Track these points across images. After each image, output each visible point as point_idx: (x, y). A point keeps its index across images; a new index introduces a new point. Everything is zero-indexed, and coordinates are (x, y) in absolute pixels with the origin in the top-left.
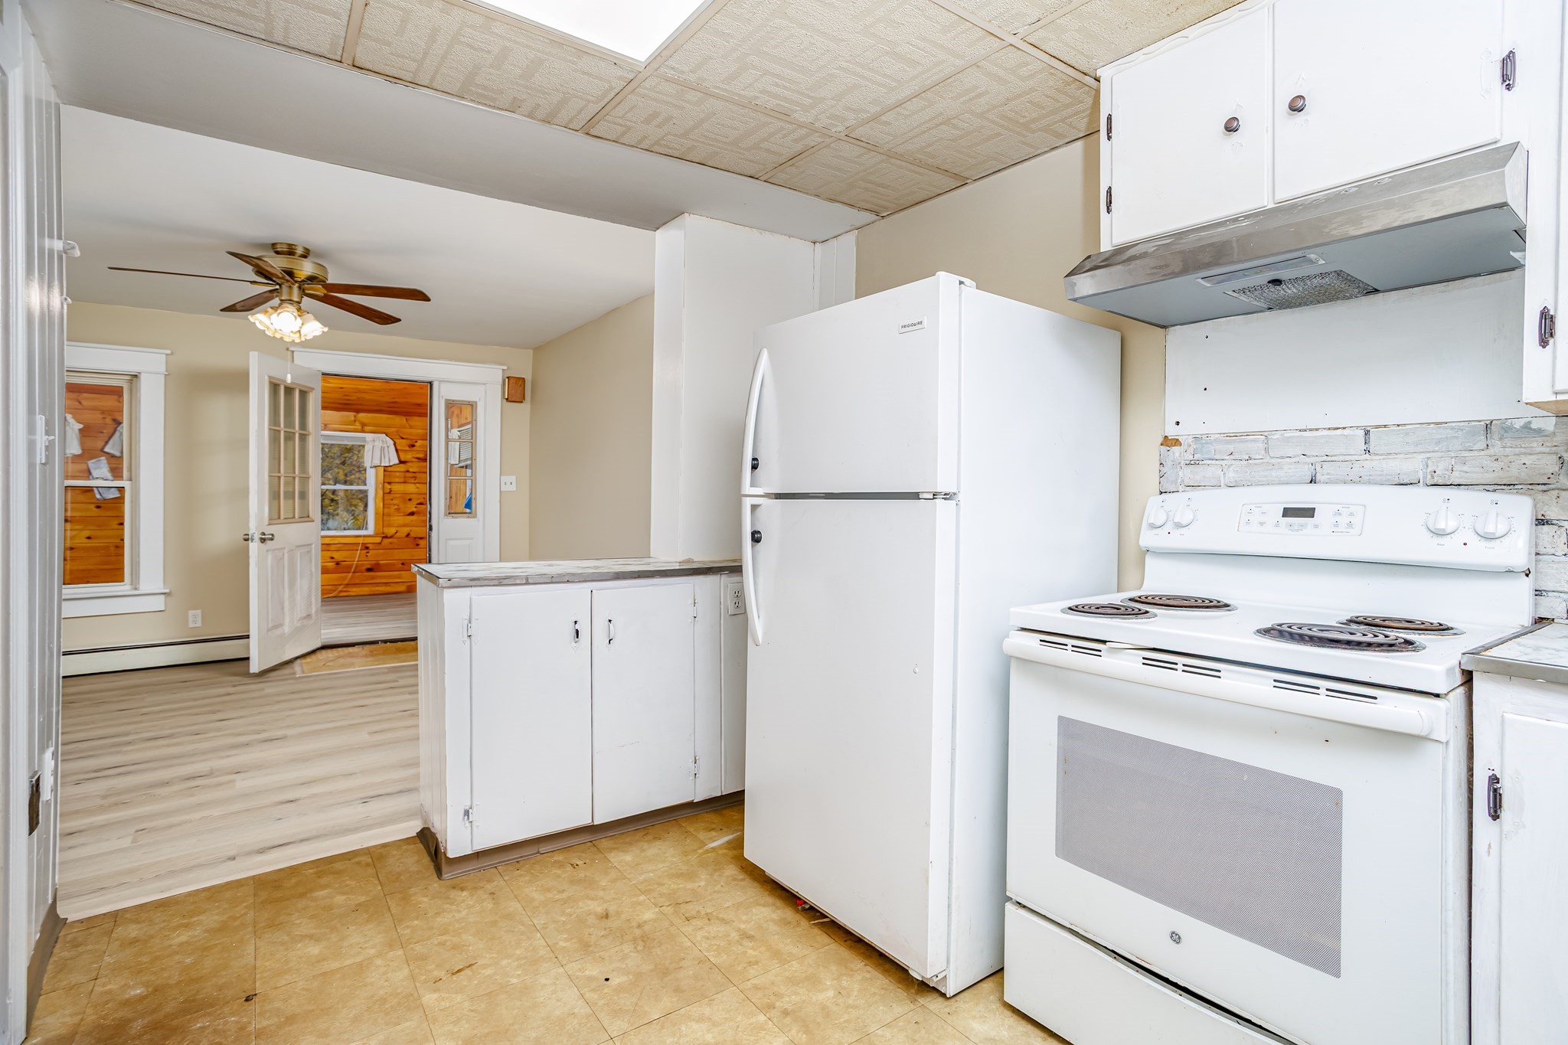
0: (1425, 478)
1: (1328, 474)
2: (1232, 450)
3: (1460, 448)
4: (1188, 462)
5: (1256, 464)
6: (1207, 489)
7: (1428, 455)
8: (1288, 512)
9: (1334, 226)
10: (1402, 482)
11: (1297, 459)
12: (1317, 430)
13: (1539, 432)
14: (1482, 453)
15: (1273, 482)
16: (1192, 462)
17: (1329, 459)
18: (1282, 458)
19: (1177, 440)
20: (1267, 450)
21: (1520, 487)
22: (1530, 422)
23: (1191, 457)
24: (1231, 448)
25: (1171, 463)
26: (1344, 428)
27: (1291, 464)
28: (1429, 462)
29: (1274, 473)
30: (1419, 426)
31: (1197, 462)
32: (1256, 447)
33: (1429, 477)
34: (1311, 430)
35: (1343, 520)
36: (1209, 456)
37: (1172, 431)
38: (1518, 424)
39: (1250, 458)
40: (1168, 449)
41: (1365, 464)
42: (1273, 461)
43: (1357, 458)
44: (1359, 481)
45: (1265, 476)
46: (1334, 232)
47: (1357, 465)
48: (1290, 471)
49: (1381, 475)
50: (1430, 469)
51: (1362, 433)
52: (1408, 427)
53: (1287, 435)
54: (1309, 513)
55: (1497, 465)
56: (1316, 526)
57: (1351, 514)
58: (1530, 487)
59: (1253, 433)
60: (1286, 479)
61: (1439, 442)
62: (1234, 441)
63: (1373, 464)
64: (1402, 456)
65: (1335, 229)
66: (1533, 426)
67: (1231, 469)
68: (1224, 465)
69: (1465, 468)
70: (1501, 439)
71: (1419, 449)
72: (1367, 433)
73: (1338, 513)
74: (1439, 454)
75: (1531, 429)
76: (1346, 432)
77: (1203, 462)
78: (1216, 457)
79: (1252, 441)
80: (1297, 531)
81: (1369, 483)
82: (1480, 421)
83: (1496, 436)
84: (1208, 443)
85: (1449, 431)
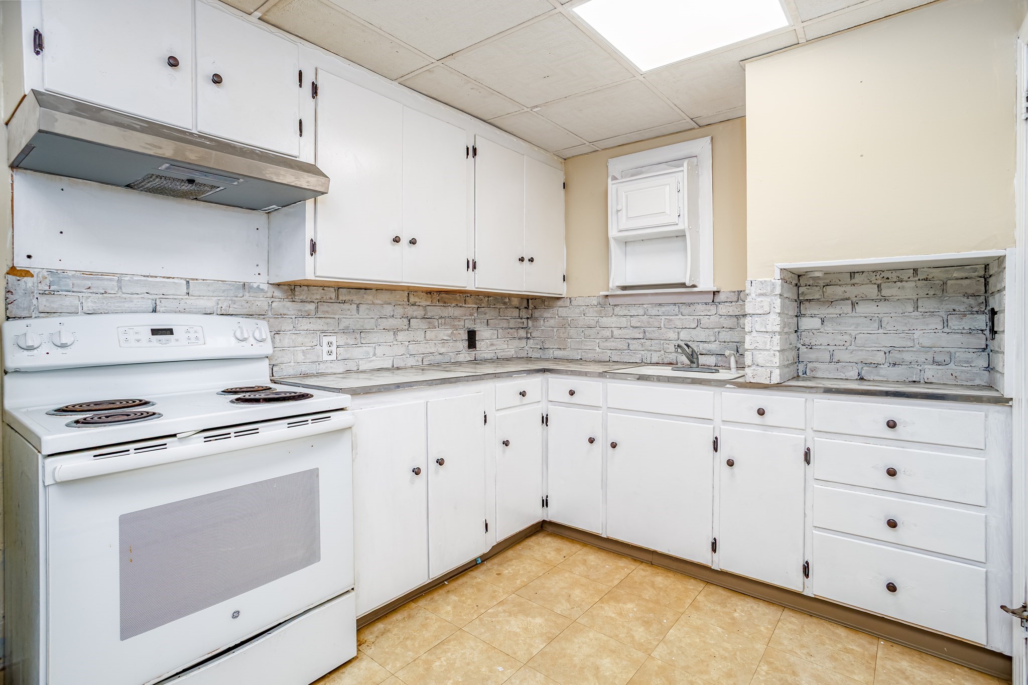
0: (217, 310)
1: (165, 307)
2: (90, 285)
3: (233, 295)
4: (41, 292)
5: (111, 298)
6: (64, 316)
7: (219, 298)
8: (155, 332)
9: (268, 172)
10: (207, 313)
11: (142, 296)
12: (156, 277)
13: (262, 290)
14: (241, 299)
15: (127, 311)
16: (46, 292)
17: (164, 297)
18: (132, 294)
19: (29, 271)
20: (120, 288)
21: (255, 316)
22: (259, 285)
23: (47, 288)
24: (89, 283)
25: (23, 291)
26: (174, 278)
27: (138, 298)
28: (220, 302)
29: (126, 305)
30: (213, 281)
31: (52, 293)
32: (111, 286)
33: (219, 310)
34: (152, 277)
35: (192, 336)
36: (67, 289)
37: (21, 263)
38: (255, 285)
39: (106, 293)
40: (18, 278)
41: (187, 301)
42: (124, 295)
43: (181, 297)
44: (184, 311)
45: (120, 307)
46: (267, 175)
47: (182, 302)
48: (138, 303)
49: (196, 308)
50: (219, 306)
51: (185, 282)
52: (208, 281)
53: (136, 278)
54: (170, 332)
55: (247, 305)
56: (177, 340)
57: (196, 332)
58: (258, 316)
59: (108, 274)
60: (135, 309)
61: (224, 291)
62: (92, 279)
63: (191, 302)
64: (205, 298)
65: (268, 174)
66: (261, 287)
67: (89, 300)
68: (81, 296)
69: (235, 306)
70: (249, 292)
71: (215, 294)
72: (188, 282)
73: (188, 331)
74: (223, 298)
75: (260, 288)
76: (175, 280)
77: (58, 293)
78: (74, 290)
79: (108, 280)
80: (166, 344)
81: (190, 312)
82: (240, 282)
83: (247, 291)
84: (65, 278)
85: (228, 286)
